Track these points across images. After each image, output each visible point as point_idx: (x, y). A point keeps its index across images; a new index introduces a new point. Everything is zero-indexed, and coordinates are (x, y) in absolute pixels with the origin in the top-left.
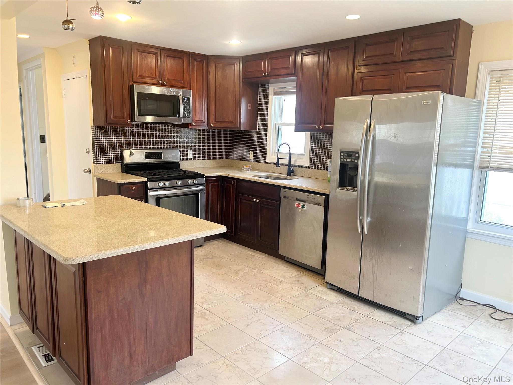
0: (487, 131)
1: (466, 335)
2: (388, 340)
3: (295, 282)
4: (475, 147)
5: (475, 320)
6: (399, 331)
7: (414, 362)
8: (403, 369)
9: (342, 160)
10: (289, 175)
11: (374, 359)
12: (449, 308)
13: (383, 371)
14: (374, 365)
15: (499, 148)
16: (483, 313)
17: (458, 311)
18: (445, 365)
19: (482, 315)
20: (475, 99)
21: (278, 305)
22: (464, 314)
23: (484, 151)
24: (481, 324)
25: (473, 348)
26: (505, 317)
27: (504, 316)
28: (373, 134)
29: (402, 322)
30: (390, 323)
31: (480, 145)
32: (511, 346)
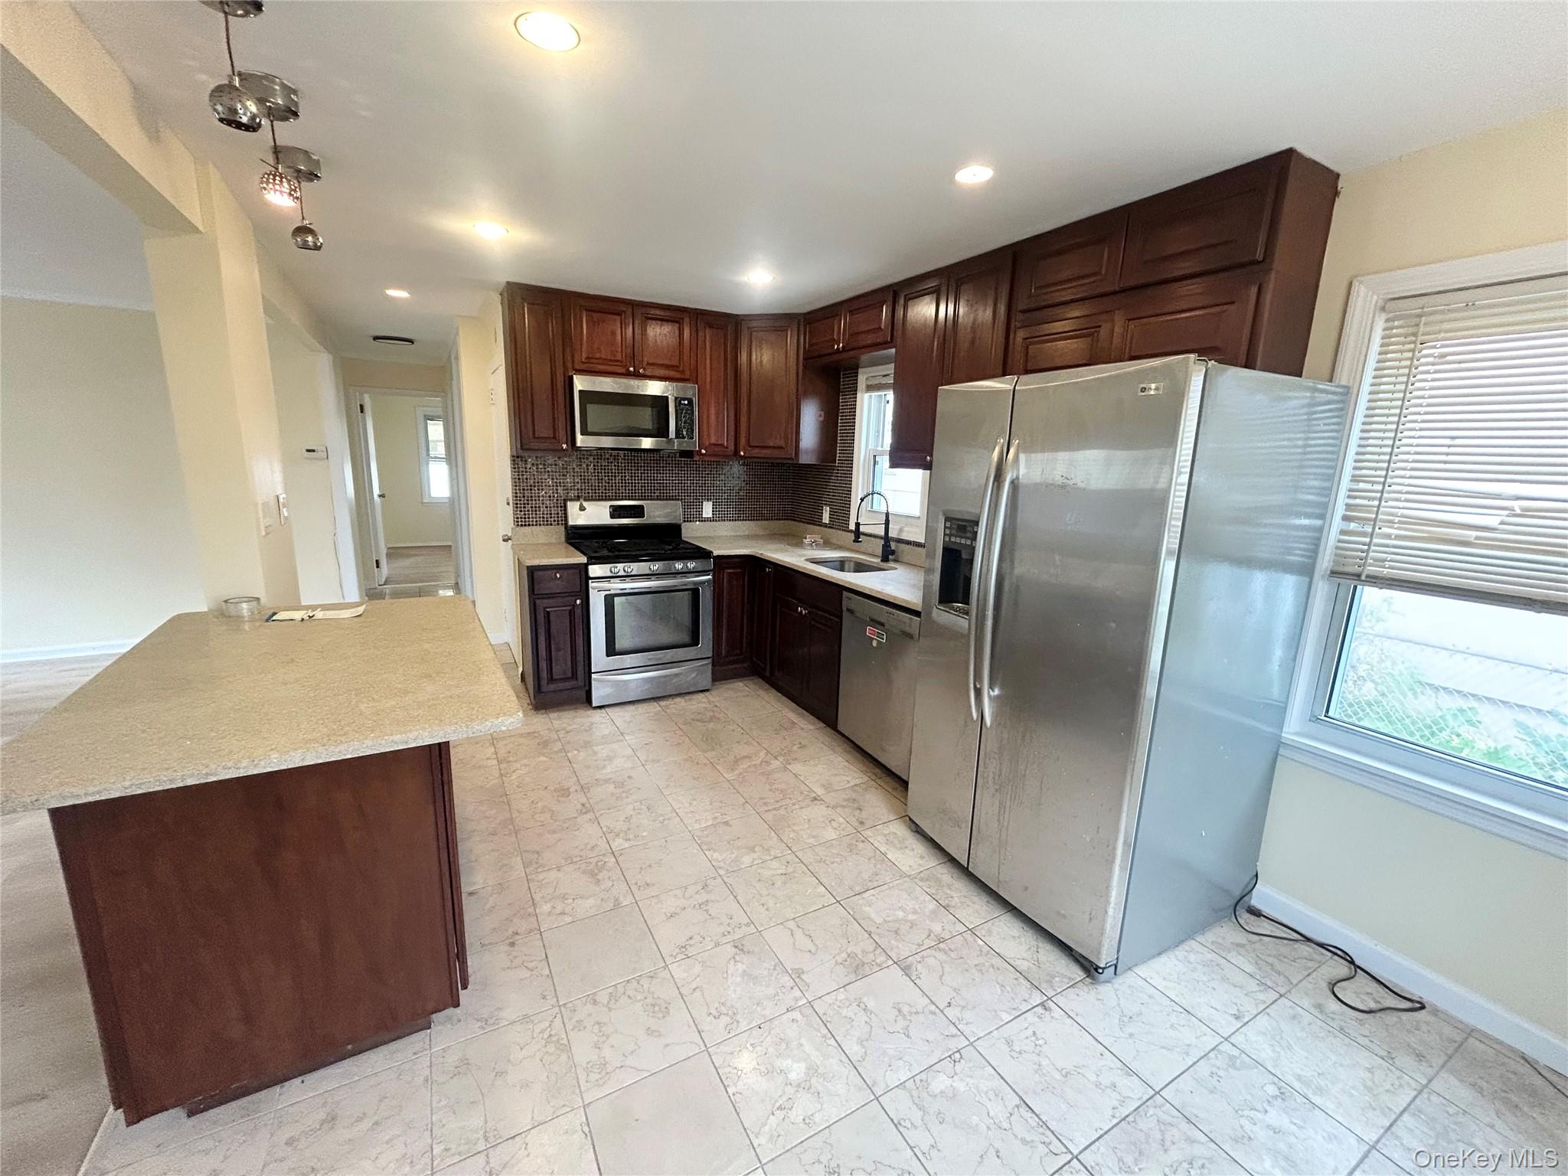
0: (1364, 472)
1: (1236, 1052)
2: (997, 1029)
3: (845, 804)
4: (1322, 517)
5: (1281, 996)
6: (1037, 998)
7: (1041, 1136)
8: (998, 1157)
9: (947, 539)
10: (885, 559)
11: (931, 1096)
12: (1209, 937)
13: (934, 1153)
14: (919, 1123)
15: (1400, 522)
16: (1309, 975)
17: (1234, 953)
18: (1136, 1170)
19: (1304, 982)
20: (1331, 381)
21: (775, 864)
22: (1250, 968)
23: (1351, 528)
24: (1294, 1017)
25: (1246, 1113)
26: (1379, 1002)
27: (1376, 995)
28: (1012, 476)
29: (1058, 969)
30: (1023, 966)
31: (1340, 510)
32: (1382, 1131)
